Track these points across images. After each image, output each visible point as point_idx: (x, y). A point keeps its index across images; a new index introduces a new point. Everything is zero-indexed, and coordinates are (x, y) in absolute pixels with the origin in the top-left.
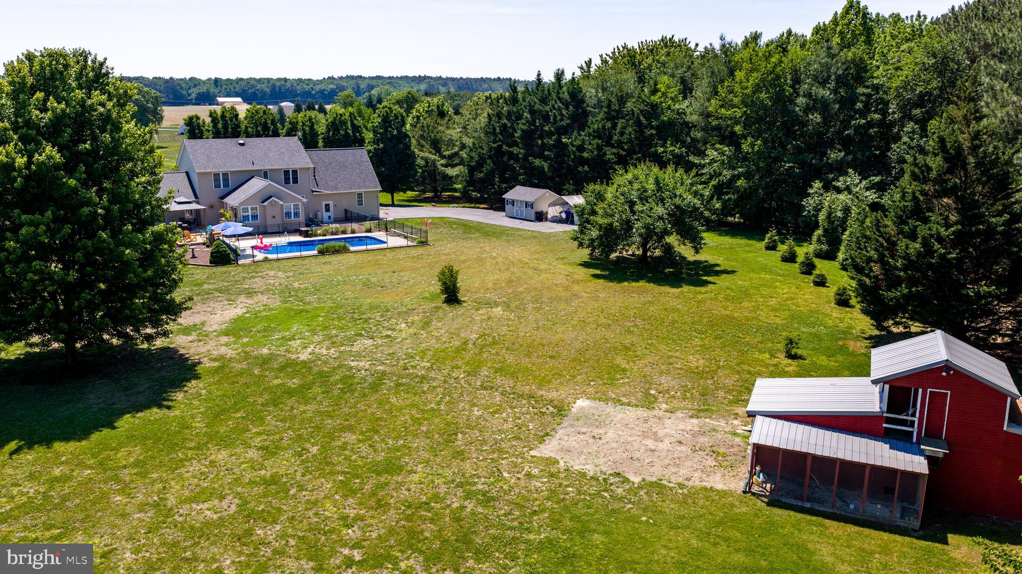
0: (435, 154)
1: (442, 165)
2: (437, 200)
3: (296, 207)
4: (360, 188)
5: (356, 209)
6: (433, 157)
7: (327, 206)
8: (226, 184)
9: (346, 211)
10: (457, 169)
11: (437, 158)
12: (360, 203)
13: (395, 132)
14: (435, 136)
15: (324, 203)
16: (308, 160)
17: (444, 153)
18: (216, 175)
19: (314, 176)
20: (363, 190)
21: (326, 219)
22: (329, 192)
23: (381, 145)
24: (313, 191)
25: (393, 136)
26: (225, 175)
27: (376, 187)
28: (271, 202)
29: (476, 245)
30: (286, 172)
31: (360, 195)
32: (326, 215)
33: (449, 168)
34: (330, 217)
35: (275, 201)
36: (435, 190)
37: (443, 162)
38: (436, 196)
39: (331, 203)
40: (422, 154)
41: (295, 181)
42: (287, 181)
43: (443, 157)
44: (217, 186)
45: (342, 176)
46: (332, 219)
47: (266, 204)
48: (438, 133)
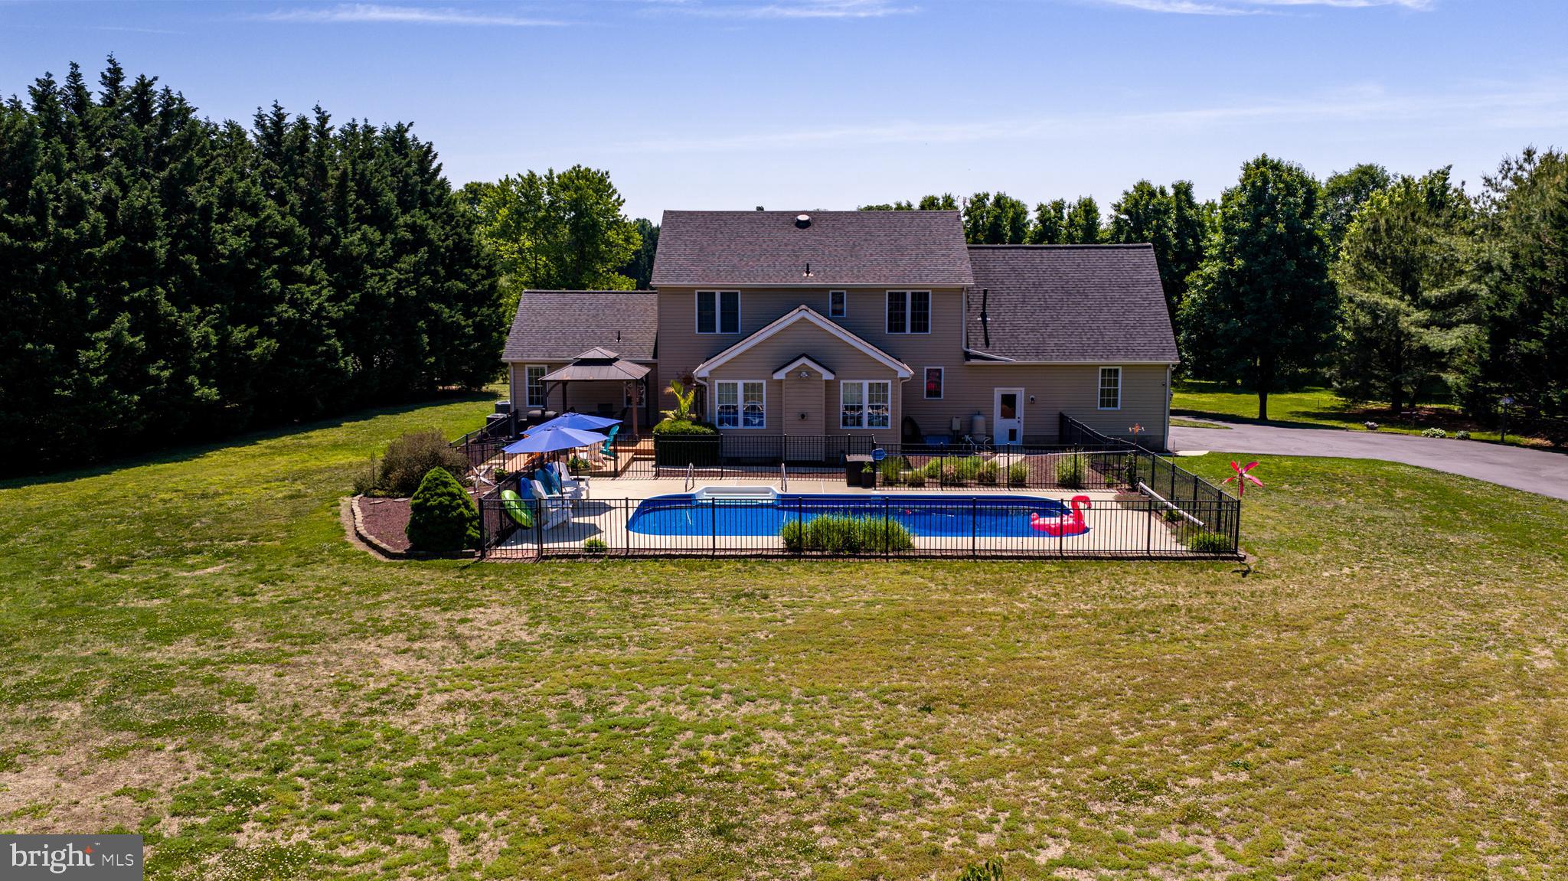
0: (1402, 299)
1: (1417, 323)
2: (1397, 419)
3: (878, 392)
4: (1111, 354)
5: (1091, 417)
6: (1391, 303)
7: (1009, 401)
8: (730, 323)
9: (1062, 418)
10: (1457, 332)
11: (1403, 306)
12: (1109, 398)
13: (1281, 227)
14: (1407, 251)
15: (998, 393)
16: (966, 267)
17: (1426, 294)
18: (706, 299)
19: (984, 315)
20: (1119, 361)
21: (1000, 438)
22: (1014, 361)
23: (1239, 263)
24: (968, 356)
25: (1273, 236)
26: (729, 299)
27: (1163, 353)
28: (798, 371)
29: (1458, 588)
30: (897, 299)
31: (1110, 374)
32: (1001, 426)
33: (1435, 329)
34: (1013, 434)
35: (810, 371)
36: (1396, 395)
37: (1422, 315)
38: (1396, 408)
39: (1020, 393)
40: (1362, 296)
41: (920, 324)
42: (897, 324)
43: (1426, 304)
44: (706, 324)
45: (1066, 320)
46: (1019, 442)
47: (780, 375)
48: (1414, 243)
